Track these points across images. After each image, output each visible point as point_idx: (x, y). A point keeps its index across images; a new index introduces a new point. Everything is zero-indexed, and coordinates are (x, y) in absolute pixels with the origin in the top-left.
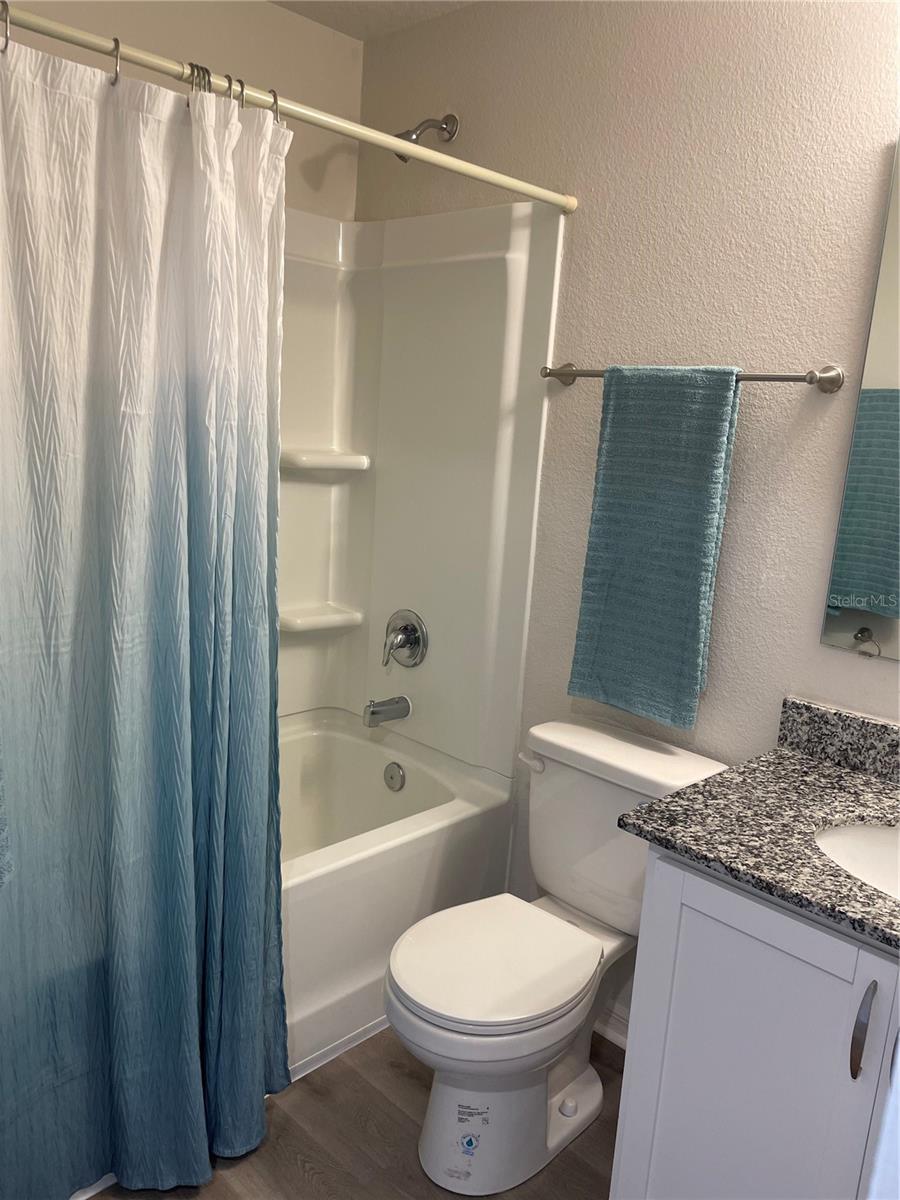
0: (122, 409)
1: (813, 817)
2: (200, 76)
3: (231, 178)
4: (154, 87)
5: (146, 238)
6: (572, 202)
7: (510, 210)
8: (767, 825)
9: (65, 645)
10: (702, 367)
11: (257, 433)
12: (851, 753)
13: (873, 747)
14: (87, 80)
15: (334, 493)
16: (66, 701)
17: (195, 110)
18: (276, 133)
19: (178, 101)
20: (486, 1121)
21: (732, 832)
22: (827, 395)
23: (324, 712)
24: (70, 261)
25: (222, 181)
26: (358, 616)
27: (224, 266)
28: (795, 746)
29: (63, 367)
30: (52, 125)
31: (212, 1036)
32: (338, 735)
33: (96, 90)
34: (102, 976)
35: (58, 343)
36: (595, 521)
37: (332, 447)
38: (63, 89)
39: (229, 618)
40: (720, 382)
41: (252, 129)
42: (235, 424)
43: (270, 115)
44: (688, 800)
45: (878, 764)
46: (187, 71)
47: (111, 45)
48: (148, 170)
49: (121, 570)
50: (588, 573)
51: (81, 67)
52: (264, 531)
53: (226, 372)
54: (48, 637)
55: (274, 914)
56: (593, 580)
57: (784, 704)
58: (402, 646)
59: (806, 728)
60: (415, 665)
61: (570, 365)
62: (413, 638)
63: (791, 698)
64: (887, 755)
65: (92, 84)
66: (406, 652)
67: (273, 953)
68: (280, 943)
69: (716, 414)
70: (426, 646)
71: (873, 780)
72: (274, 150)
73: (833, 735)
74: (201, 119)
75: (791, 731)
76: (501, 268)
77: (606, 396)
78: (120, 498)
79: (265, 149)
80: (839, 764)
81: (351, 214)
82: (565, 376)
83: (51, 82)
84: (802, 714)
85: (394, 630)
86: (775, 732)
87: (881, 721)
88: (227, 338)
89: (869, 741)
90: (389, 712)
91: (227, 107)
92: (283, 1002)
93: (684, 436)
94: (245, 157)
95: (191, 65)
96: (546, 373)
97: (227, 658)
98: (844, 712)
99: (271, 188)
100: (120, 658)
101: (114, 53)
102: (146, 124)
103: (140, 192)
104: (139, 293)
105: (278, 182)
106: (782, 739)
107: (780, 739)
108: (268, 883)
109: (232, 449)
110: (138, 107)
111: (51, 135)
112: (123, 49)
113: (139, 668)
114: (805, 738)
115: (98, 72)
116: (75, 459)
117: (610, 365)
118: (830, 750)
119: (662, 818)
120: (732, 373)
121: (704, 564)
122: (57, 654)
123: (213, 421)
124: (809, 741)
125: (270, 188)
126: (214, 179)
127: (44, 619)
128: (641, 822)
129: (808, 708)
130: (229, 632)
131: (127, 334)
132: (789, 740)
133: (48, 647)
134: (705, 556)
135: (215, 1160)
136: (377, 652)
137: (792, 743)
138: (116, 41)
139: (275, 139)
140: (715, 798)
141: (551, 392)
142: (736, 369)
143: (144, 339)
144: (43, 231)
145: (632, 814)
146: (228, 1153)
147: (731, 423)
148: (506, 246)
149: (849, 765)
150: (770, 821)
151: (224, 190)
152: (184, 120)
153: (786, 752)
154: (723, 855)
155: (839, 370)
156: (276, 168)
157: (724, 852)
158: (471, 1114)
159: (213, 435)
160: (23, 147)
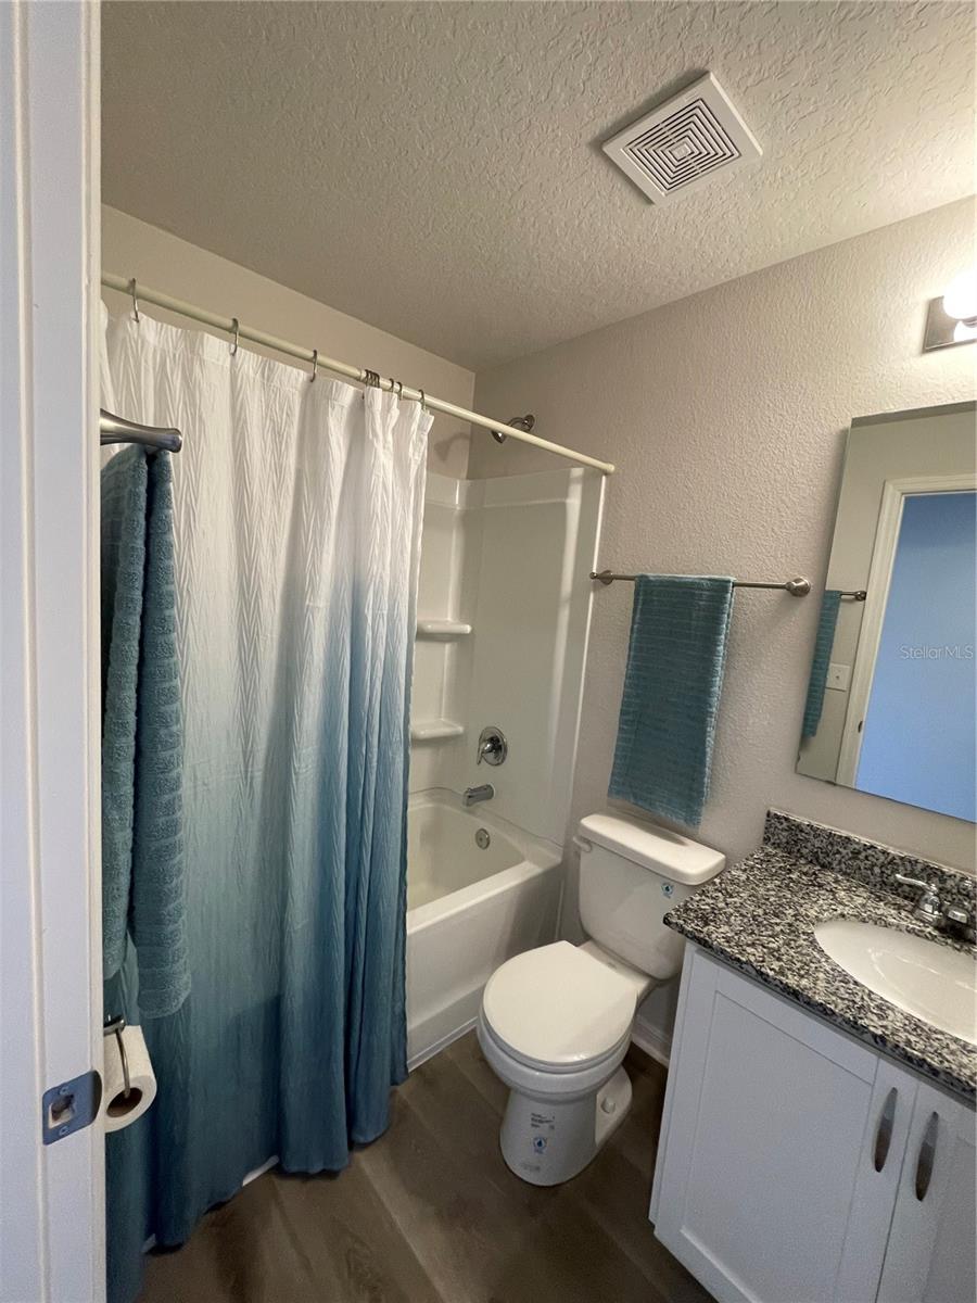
0: (307, 602)
1: (808, 917)
2: (373, 378)
3: (391, 446)
4: (340, 383)
5: (329, 486)
6: (611, 468)
7: (569, 473)
8: (777, 924)
9: (259, 771)
10: (707, 577)
11: (400, 620)
12: (821, 855)
13: (839, 852)
14: (293, 378)
15: (448, 647)
16: (258, 811)
17: (367, 401)
18: (422, 416)
19: (356, 393)
20: (552, 1127)
21: (753, 933)
22: (799, 598)
23: (436, 791)
24: (276, 502)
25: (384, 447)
26: (460, 729)
27: (383, 505)
28: (776, 845)
29: (266, 574)
30: (267, 406)
31: (354, 1052)
32: (447, 808)
33: (299, 386)
34: (275, 1009)
35: (264, 558)
36: (628, 677)
37: (447, 618)
38: (276, 382)
39: (375, 750)
40: (720, 588)
41: (406, 415)
42: (385, 612)
43: (419, 405)
44: (713, 898)
45: (843, 866)
46: (364, 375)
47: (311, 354)
48: (333, 440)
49: (301, 716)
50: (623, 713)
51: (289, 368)
52: (403, 688)
53: (381, 577)
54: (246, 767)
55: (400, 957)
56: (626, 717)
57: (768, 814)
58: (490, 751)
59: (785, 833)
60: (498, 764)
61: (608, 572)
62: (497, 746)
63: (774, 811)
64: (850, 859)
65: (297, 380)
66: (491, 755)
67: (399, 985)
68: (404, 978)
69: (718, 608)
70: (506, 750)
71: (840, 878)
72: (421, 428)
73: (807, 840)
74: (371, 405)
75: (773, 834)
76: (563, 508)
77: (637, 593)
78: (302, 665)
79: (414, 427)
80: (811, 862)
81: (464, 475)
82: (605, 579)
83: (267, 377)
84: (782, 824)
85: (484, 741)
86: (759, 833)
87: (844, 833)
88: (383, 553)
89: (836, 848)
90: (479, 795)
91: (390, 398)
92: (405, 1019)
93: (694, 623)
94: (401, 433)
95: (366, 371)
96: (593, 577)
97: (373, 778)
98: (814, 823)
99: (418, 453)
100: (297, 780)
101: (313, 360)
102: (333, 408)
103: (327, 455)
104: (322, 523)
105: (422, 450)
106: (766, 840)
107: (765, 839)
108: (397, 934)
109: (383, 630)
110: (329, 396)
111: (266, 415)
112: (320, 358)
113: (311, 786)
114: (784, 840)
115: (302, 372)
116: (272, 638)
117: (640, 573)
118: (804, 851)
119: (697, 918)
120: (729, 581)
121: (708, 712)
122: (252, 778)
123: (371, 612)
124: (787, 843)
125: (416, 454)
126: (379, 446)
127: (244, 753)
128: (682, 922)
129: (786, 819)
130: (375, 759)
131: (313, 551)
132: (772, 841)
133: (246, 772)
134: (711, 707)
135: (352, 1145)
136: (474, 755)
137: (774, 844)
138: (315, 352)
139: (421, 422)
140: (731, 896)
141: (595, 589)
142: (733, 579)
143: (325, 555)
144: (257, 479)
145: (673, 913)
146: (362, 1139)
147: (728, 615)
148: (566, 495)
149: (819, 864)
150: (778, 921)
151: (385, 454)
152: (360, 406)
153: (770, 849)
154: (752, 959)
155: (805, 581)
156: (422, 441)
157: (753, 954)
158: (541, 1122)
159: (370, 621)
160: (245, 422)
